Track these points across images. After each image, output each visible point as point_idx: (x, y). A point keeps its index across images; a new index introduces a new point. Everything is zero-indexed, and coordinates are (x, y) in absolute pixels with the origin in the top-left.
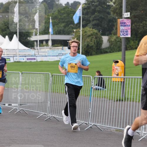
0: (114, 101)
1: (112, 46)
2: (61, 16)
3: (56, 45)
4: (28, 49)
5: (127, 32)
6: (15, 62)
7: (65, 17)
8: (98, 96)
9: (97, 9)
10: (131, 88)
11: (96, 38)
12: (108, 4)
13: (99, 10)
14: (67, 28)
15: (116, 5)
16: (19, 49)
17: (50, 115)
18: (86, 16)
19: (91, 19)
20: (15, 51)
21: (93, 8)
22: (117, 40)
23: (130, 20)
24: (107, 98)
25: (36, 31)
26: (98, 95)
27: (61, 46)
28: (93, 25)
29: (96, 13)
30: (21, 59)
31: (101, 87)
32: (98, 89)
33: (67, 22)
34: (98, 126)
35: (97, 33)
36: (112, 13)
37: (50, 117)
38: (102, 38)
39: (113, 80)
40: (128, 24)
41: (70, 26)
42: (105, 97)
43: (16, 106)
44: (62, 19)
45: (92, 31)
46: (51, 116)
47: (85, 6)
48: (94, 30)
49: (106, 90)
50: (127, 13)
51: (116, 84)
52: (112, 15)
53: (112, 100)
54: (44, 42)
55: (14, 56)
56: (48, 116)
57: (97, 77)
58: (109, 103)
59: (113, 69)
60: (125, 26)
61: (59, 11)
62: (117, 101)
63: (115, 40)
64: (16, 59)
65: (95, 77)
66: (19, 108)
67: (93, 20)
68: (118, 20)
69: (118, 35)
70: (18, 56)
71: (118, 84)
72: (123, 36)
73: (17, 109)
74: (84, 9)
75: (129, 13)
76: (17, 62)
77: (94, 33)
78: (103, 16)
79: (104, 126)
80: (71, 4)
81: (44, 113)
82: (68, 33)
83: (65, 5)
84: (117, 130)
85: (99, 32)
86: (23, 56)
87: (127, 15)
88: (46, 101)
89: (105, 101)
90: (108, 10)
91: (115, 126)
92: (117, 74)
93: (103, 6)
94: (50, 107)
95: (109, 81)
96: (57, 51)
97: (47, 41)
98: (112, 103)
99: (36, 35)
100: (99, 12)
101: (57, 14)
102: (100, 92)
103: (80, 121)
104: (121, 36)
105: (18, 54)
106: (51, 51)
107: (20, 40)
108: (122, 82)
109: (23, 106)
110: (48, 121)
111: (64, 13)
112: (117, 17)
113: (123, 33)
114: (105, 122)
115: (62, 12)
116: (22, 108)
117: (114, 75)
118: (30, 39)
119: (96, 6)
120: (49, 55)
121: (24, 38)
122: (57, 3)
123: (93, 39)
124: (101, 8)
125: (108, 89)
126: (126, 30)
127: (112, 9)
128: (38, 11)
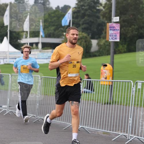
0: (102, 104)
1: (101, 50)
2: (51, 19)
3: (46, 48)
4: (18, 52)
5: (116, 36)
6: (5, 64)
7: (55, 20)
8: (86, 99)
9: (87, 13)
10: (119, 92)
11: (85, 41)
12: (97, 8)
13: (89, 13)
14: (57, 31)
15: (105, 9)
16: (9, 52)
17: (38, 117)
18: (76, 20)
19: (81, 23)
20: (5, 53)
21: (83, 12)
22: (106, 44)
23: (119, 24)
24: (95, 101)
25: (26, 33)
26: (86, 97)
27: (51, 49)
28: (83, 29)
29: (86, 16)
30: (11, 61)
31: (89, 90)
32: (87, 92)
33: (57, 25)
34: (85, 129)
35: (86, 37)
36: (101, 17)
37: (38, 119)
38: (91, 42)
39: (102, 83)
40: (117, 28)
41: (60, 29)
42: (93, 100)
43: (5, 108)
44: (52, 22)
45: (82, 34)
46: (40, 118)
47: (75, 10)
48: (83, 33)
49: (95, 93)
50: (116, 18)
51: (104, 88)
52: (102, 19)
53: (100, 103)
54: (34, 45)
55: (4, 58)
56: (37, 118)
57: (85, 80)
58: (97, 106)
59: (102, 73)
60: (114, 30)
61: (49, 15)
62: (105, 104)
63: (104, 44)
64: (6, 61)
65: (84, 80)
66: (8, 110)
67: (83, 24)
68: (108, 24)
69: (107, 39)
70: (8, 58)
71: (106, 88)
72: (112, 40)
73: (6, 111)
74: (74, 13)
75: (118, 18)
76: (7, 64)
77: (83, 36)
78: (92, 20)
79: (92, 128)
80: (62, 8)
81: (33, 115)
82: (58, 37)
83: (56, 8)
84: (104, 133)
85: (89, 35)
86: (13, 59)
87: (116, 19)
88: (35, 103)
89: (93, 104)
90: (97, 14)
91: (102, 129)
92: (105, 77)
93: (93, 10)
94: (39, 110)
95: (97, 84)
96: (47, 54)
97: (37, 44)
98: (100, 106)
99: (26, 37)
100: (89, 16)
101: (47, 17)
102: (89, 95)
103: (68, 123)
104: (110, 40)
105: (8, 56)
106: (41, 53)
107: (11, 43)
108: (110, 85)
109: (12, 108)
110: (37, 123)
111: (54, 17)
112: (106, 22)
113: (112, 37)
114: (93, 124)
115: (53, 15)
116: (12, 110)
117: (102, 79)
118: (20, 41)
119: (86, 10)
120: (39, 57)
121: (15, 40)
122: (48, 6)
123: (83, 42)
124: (91, 12)
125: (96, 92)
126: (115, 34)
127: (101, 13)
128: (29, 14)
